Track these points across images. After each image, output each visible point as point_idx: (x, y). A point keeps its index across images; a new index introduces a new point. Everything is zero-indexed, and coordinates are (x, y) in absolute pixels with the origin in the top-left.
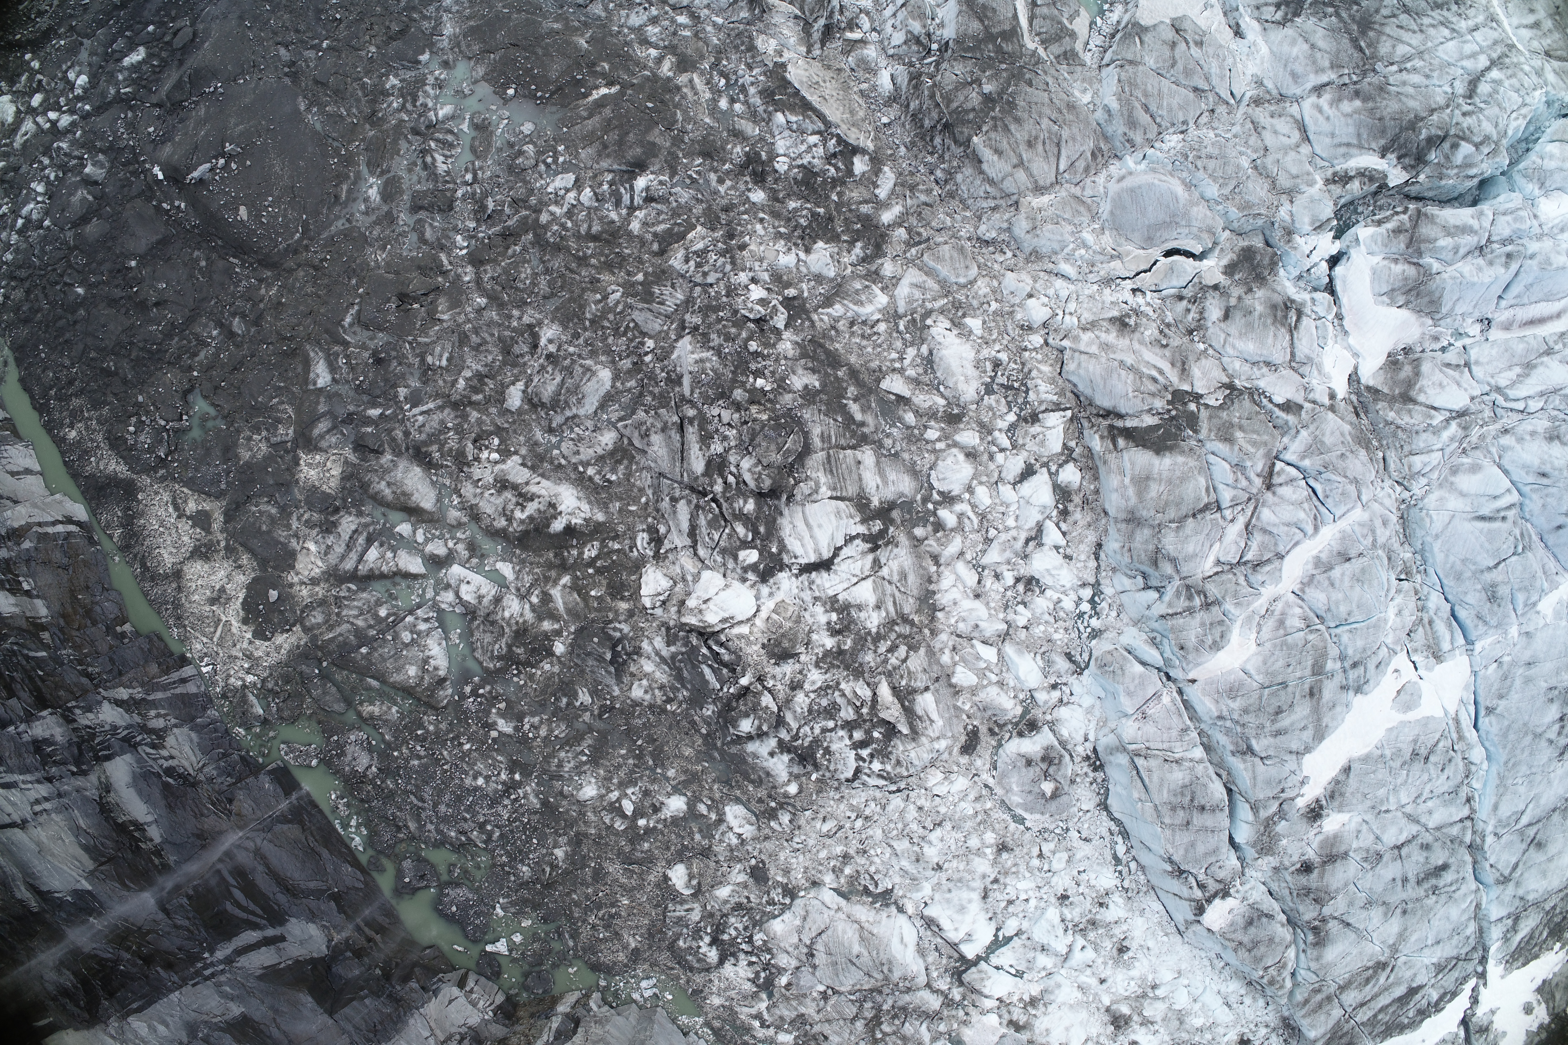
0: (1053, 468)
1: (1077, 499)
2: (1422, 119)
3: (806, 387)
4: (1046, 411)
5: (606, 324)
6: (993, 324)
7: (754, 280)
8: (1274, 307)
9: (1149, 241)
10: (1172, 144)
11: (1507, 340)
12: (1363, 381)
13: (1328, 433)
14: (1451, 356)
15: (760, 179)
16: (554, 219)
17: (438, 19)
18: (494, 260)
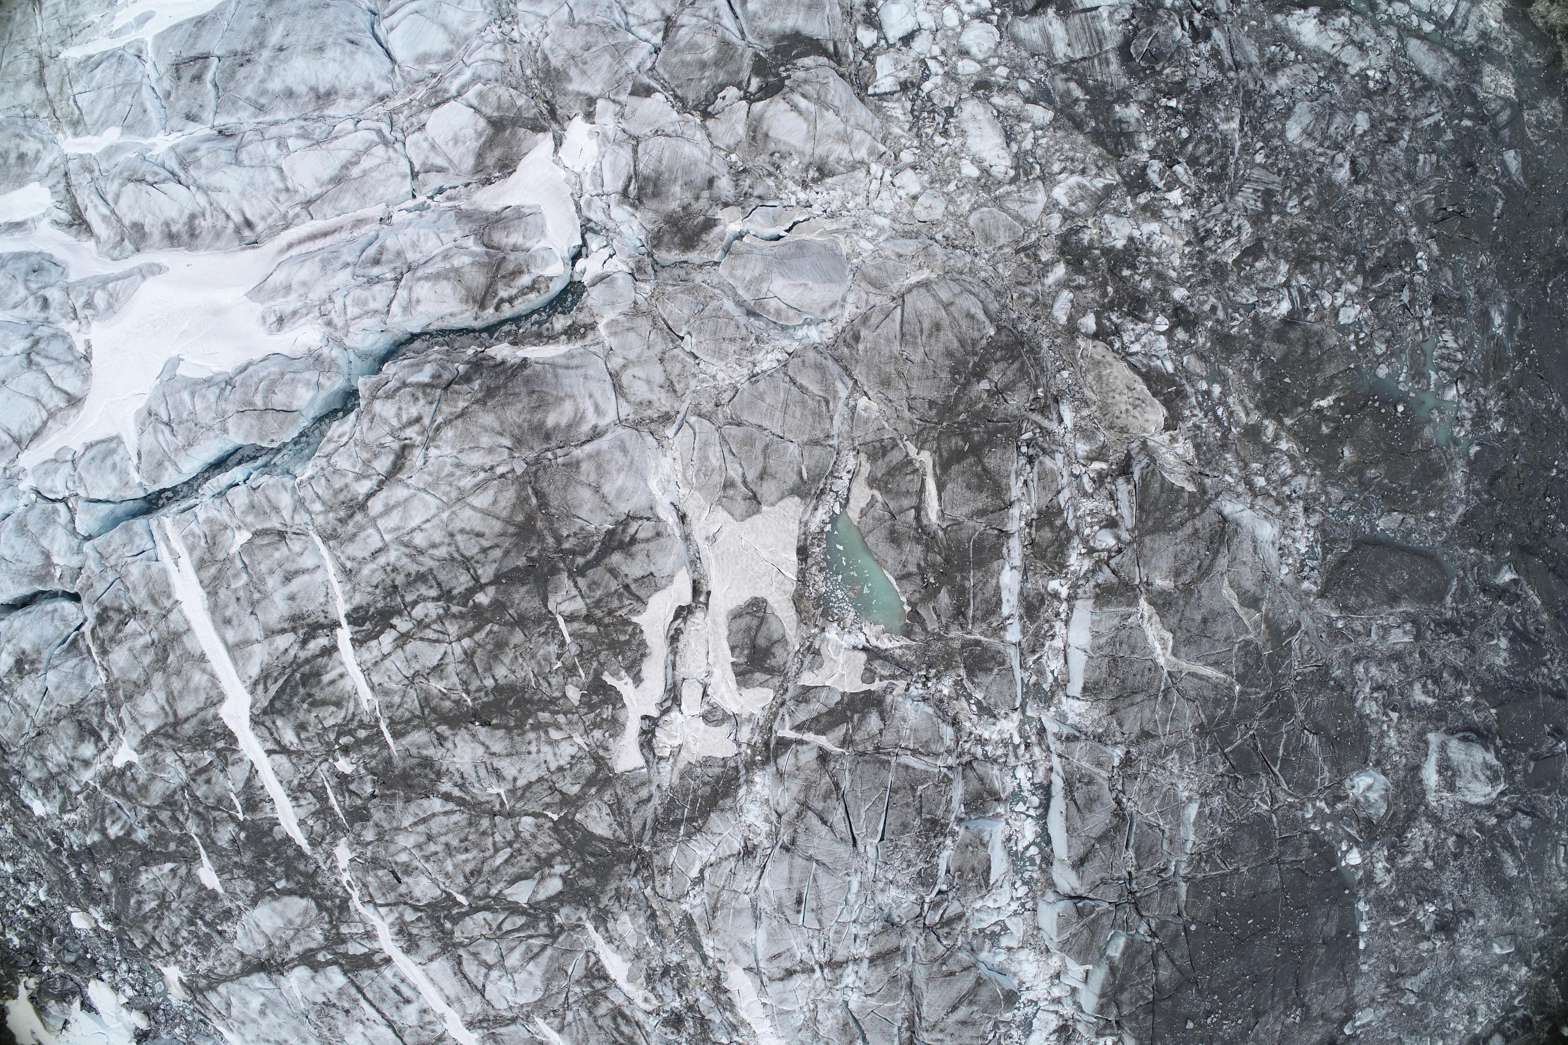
0: (883, 42)
1: (858, 16)
2: (477, 402)
3: (1127, 106)
4: (892, 93)
5: (1298, 179)
6: (951, 171)
7: (1177, 209)
8: (655, 195)
9: (801, 247)
10: (769, 356)
11: (362, 207)
12: (550, 135)
13: (605, 68)
14: (435, 181)
15: (1179, 309)
16: (1351, 279)
17: (1467, 490)
18: (1395, 244)
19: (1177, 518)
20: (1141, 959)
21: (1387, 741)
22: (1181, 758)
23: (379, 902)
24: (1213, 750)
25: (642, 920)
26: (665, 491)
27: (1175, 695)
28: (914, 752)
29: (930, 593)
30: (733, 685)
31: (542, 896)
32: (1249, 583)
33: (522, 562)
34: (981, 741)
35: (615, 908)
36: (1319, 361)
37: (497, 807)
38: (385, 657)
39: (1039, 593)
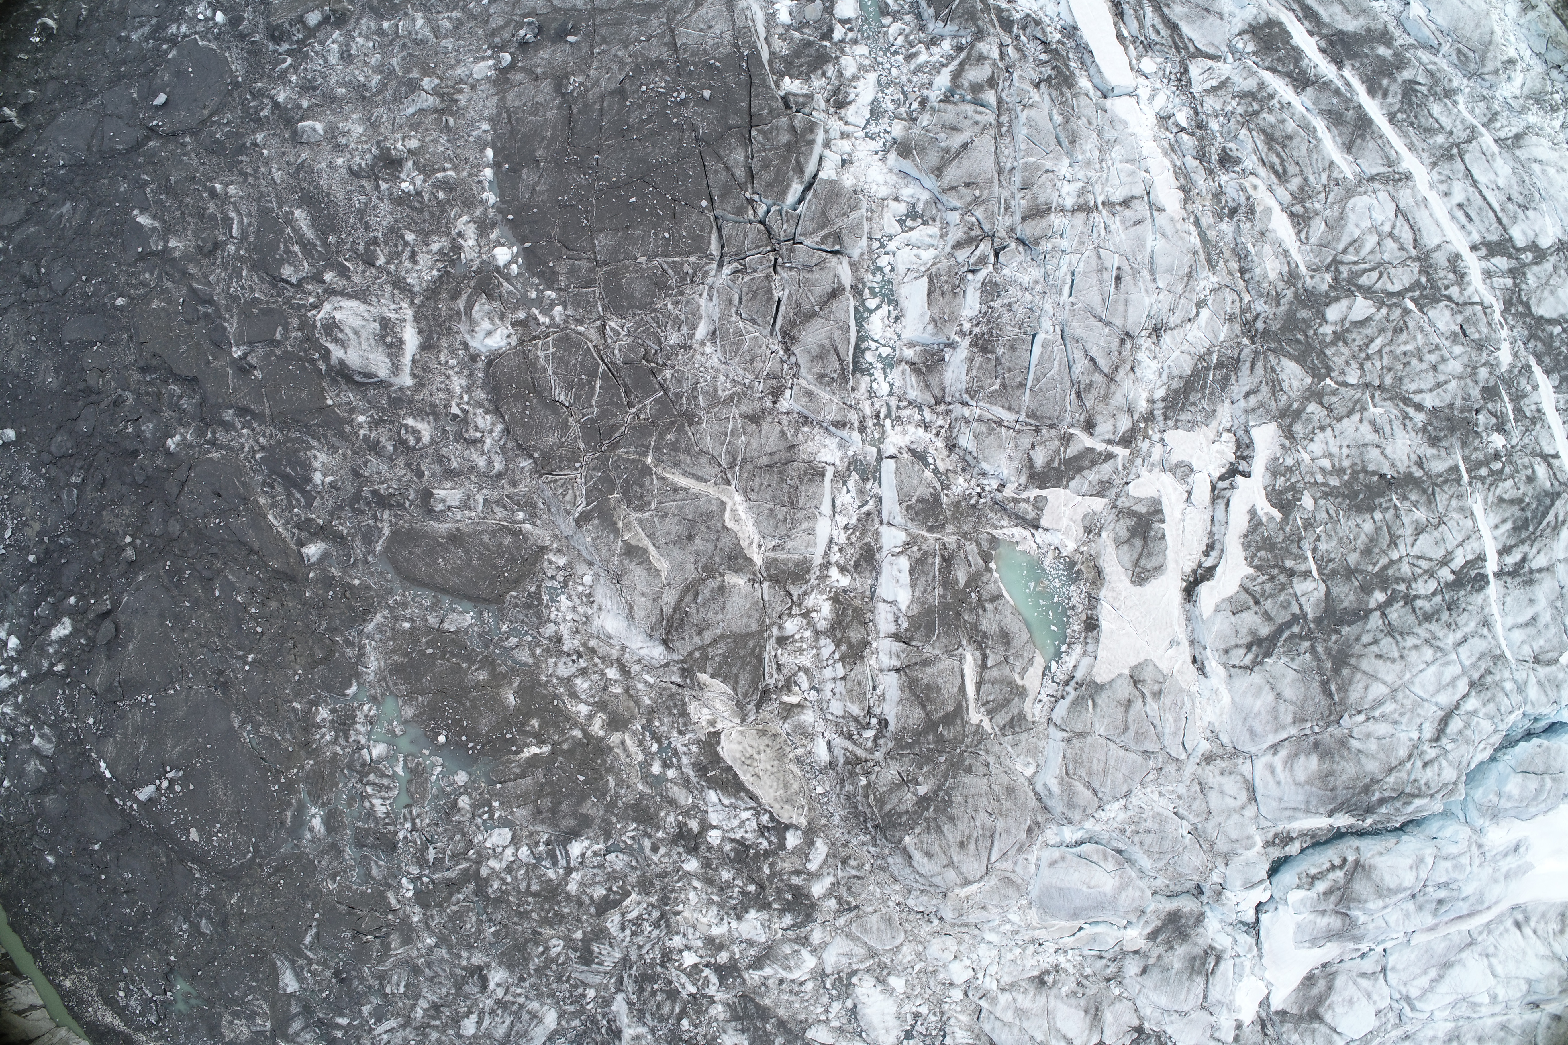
2: (1378, 781)
5: (549, 973)
6: (916, 983)
7: (688, 948)
8: (1194, 959)
9: (1075, 916)
10: (1112, 815)
11: (1429, 943)
12: (1273, 1008)
14: (1368, 965)
15: (693, 850)
16: (494, 872)
17: (362, 647)
18: (440, 905)
19: (721, 648)
20: (767, 177)
21: (464, 382)
22: (716, 391)
23: (1479, 307)
24: (678, 396)
25: (1258, 271)
26: (1216, 692)
27: (723, 460)
28: (1000, 423)
29: (974, 581)
30: (1164, 501)
31: (1344, 303)
32: (637, 573)
33: (1346, 630)
34: (925, 425)
35: (1281, 285)
36: (540, 794)
37: (1377, 393)
38: (1461, 544)
39: (859, 573)
